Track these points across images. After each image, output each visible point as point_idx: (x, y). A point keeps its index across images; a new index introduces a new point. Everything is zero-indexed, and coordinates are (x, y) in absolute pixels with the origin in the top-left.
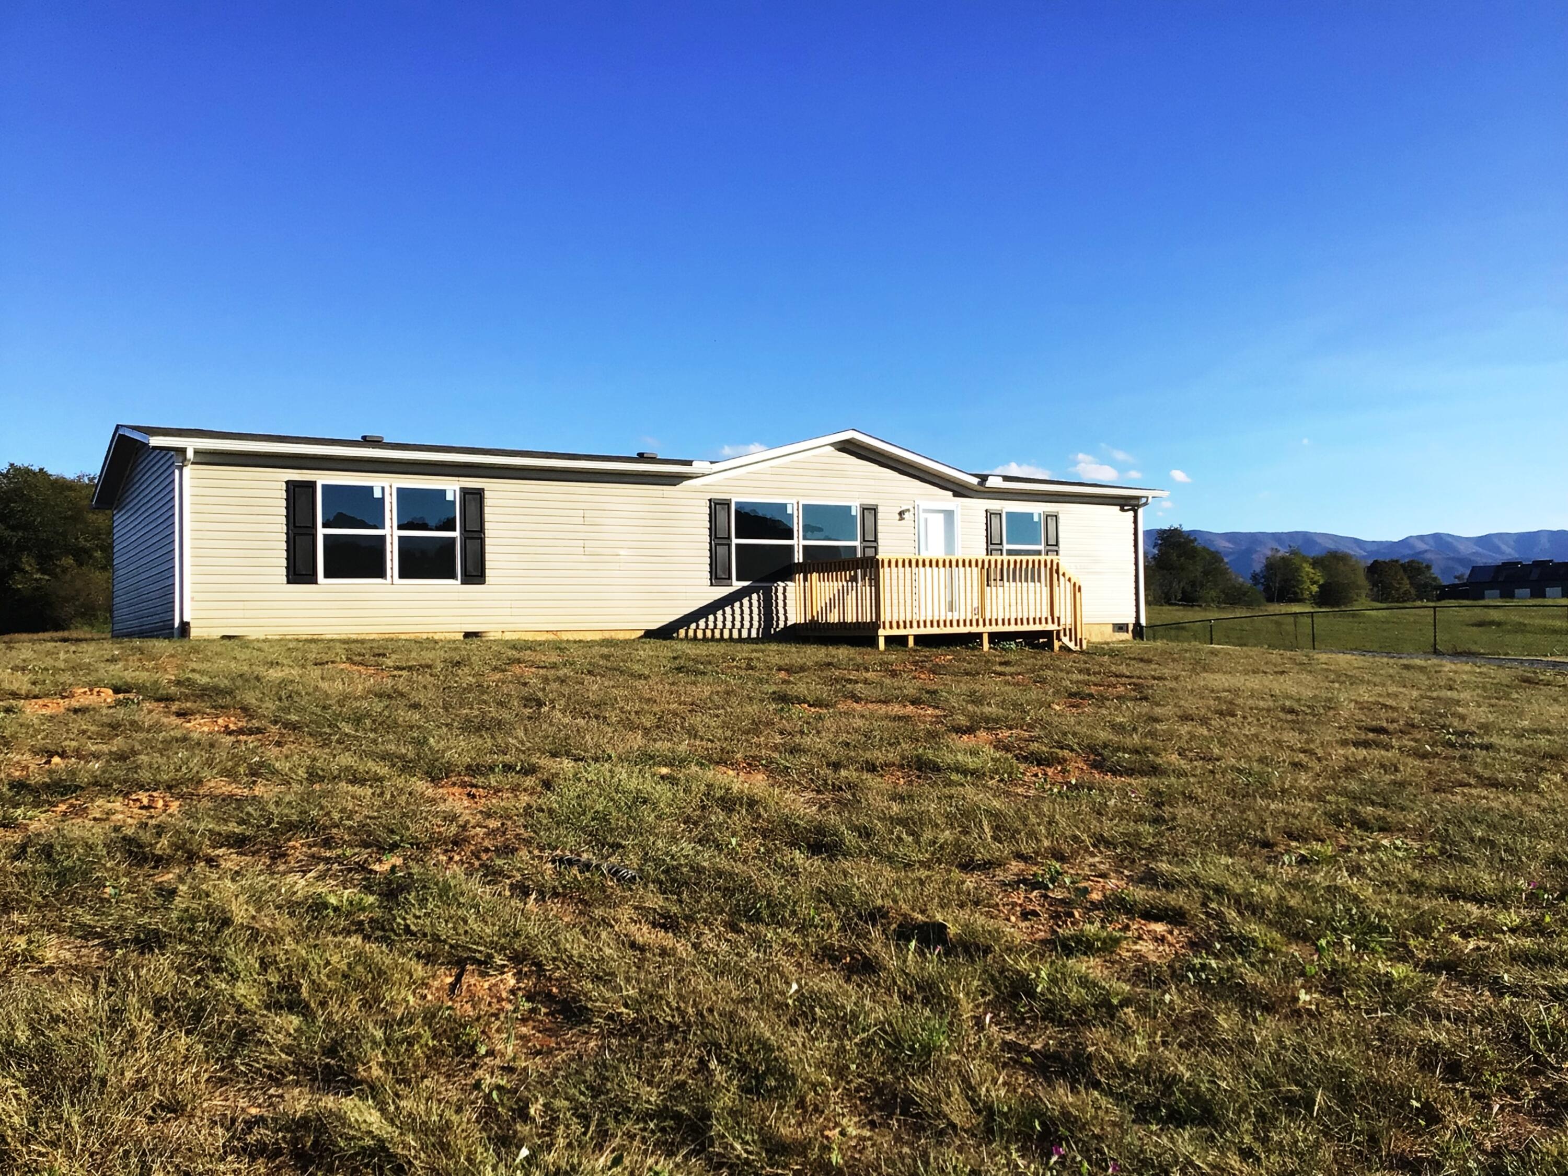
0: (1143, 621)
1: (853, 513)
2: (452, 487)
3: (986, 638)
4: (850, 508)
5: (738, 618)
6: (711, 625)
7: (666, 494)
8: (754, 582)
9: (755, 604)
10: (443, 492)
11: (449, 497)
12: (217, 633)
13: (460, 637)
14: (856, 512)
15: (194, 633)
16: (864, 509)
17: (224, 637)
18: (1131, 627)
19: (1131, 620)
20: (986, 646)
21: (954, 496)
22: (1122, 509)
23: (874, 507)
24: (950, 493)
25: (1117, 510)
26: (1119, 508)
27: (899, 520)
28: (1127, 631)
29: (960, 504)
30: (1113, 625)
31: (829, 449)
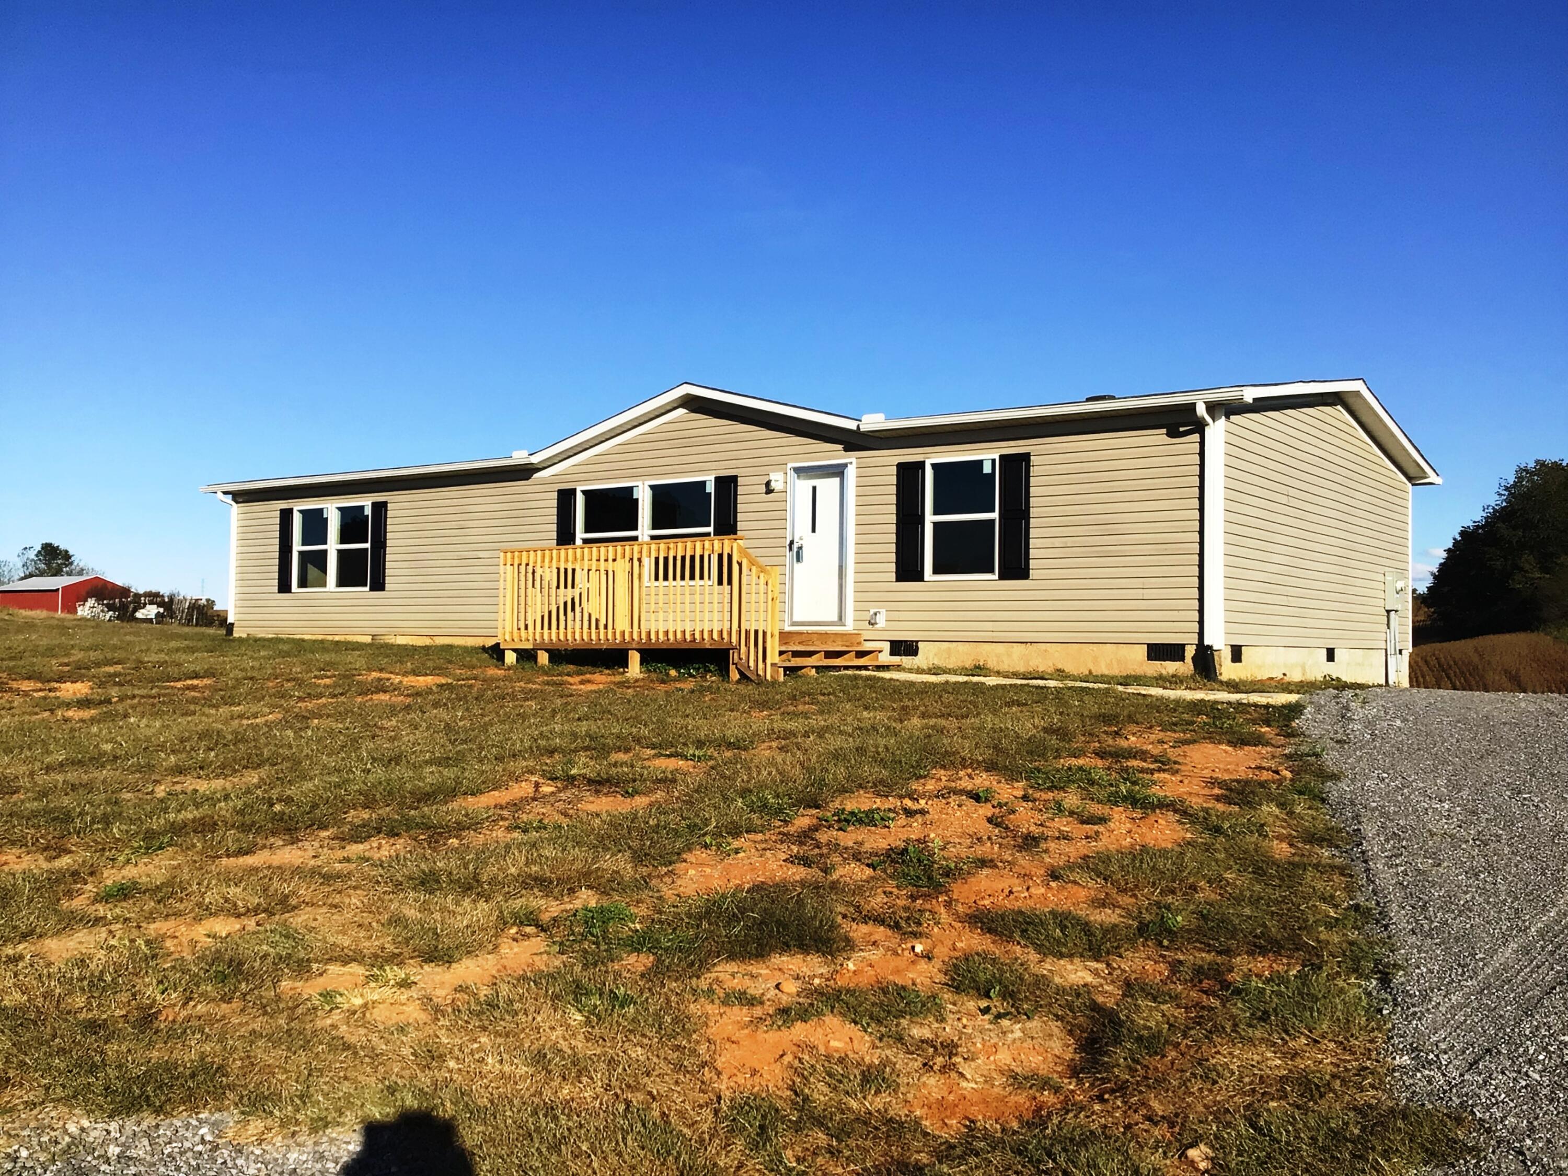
1: (707, 490)
2: (366, 502)
4: (703, 484)
11: (366, 512)
13: (369, 639)
14: (710, 487)
16: (720, 482)
18: (1190, 652)
19: (1189, 639)
21: (846, 450)
22: (1173, 433)
23: (734, 479)
24: (840, 447)
25: (1158, 436)
26: (1164, 431)
27: (767, 493)
28: (1182, 659)
29: (854, 460)
30: (1148, 645)
31: (681, 411)
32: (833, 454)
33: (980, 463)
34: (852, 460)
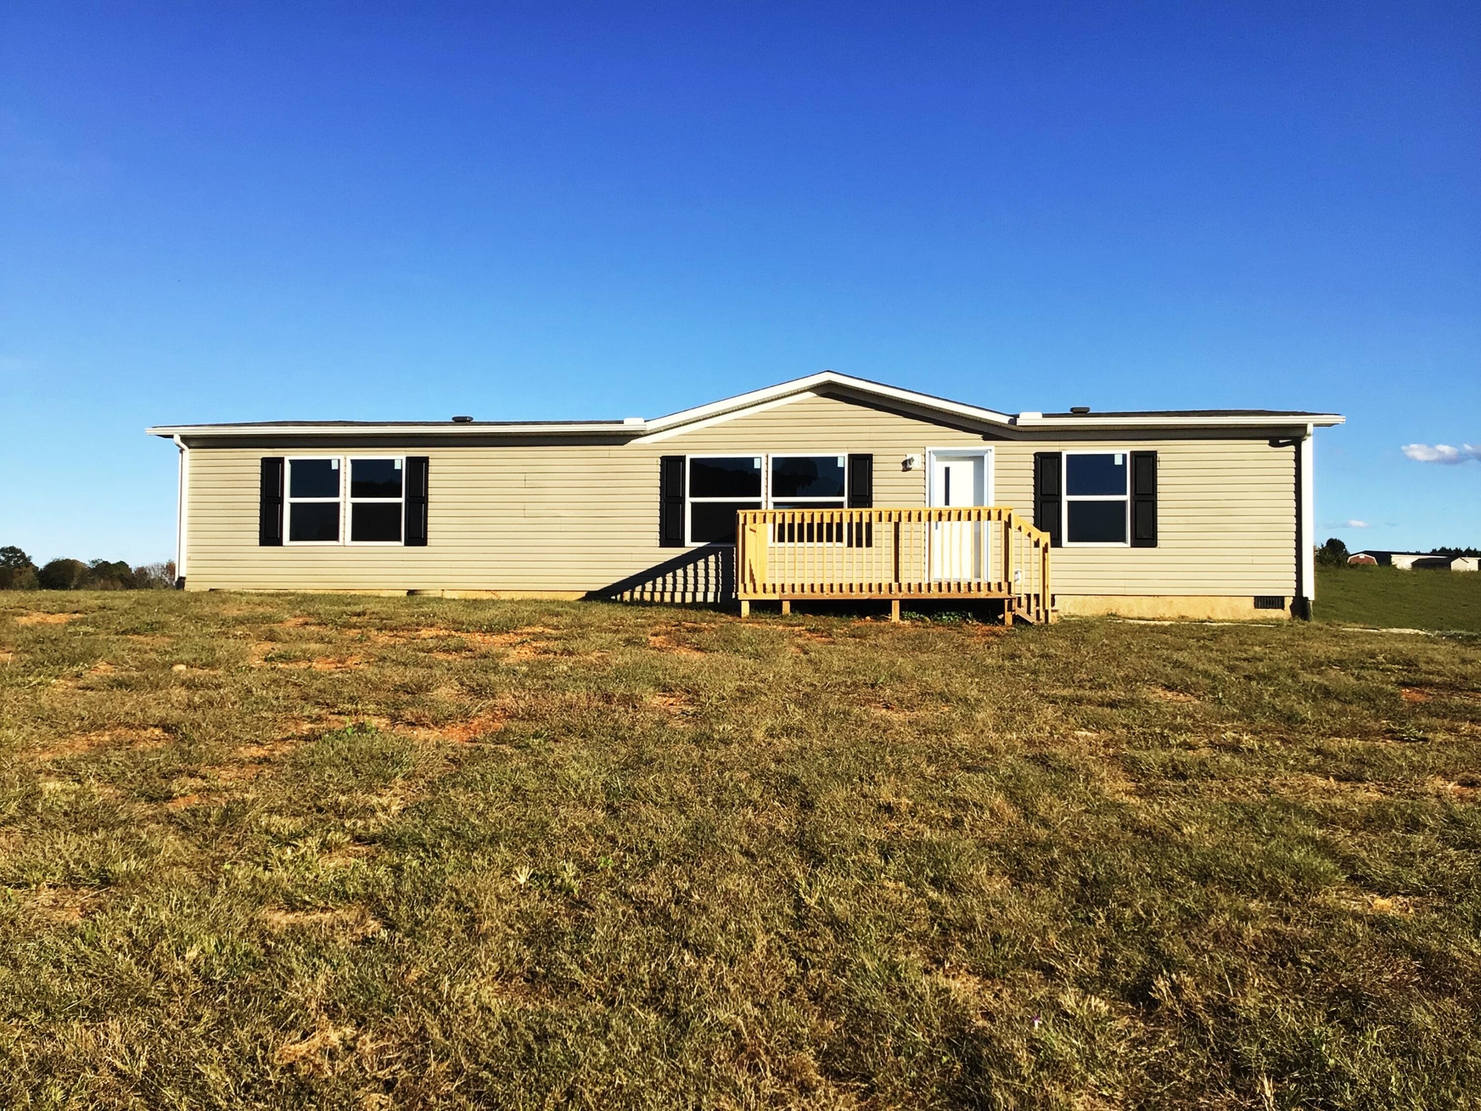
0: (1309, 592)
1: (840, 465)
2: (399, 457)
3: (896, 607)
4: (835, 459)
5: (691, 580)
6: (659, 587)
7: (613, 454)
8: (712, 542)
9: (712, 565)
10: (392, 462)
11: (397, 466)
12: (206, 587)
13: (404, 594)
14: (843, 462)
15: (189, 586)
16: (854, 459)
17: (211, 590)
18: (1288, 602)
19: (1289, 593)
20: (895, 616)
21: (985, 439)
22: (1274, 443)
23: (869, 458)
24: (980, 436)
25: (1264, 445)
26: (1268, 442)
27: (903, 471)
28: (1283, 607)
29: (993, 448)
30: (1256, 597)
31: (810, 395)
32: (974, 443)
33: (1112, 457)
34: (992, 449)
